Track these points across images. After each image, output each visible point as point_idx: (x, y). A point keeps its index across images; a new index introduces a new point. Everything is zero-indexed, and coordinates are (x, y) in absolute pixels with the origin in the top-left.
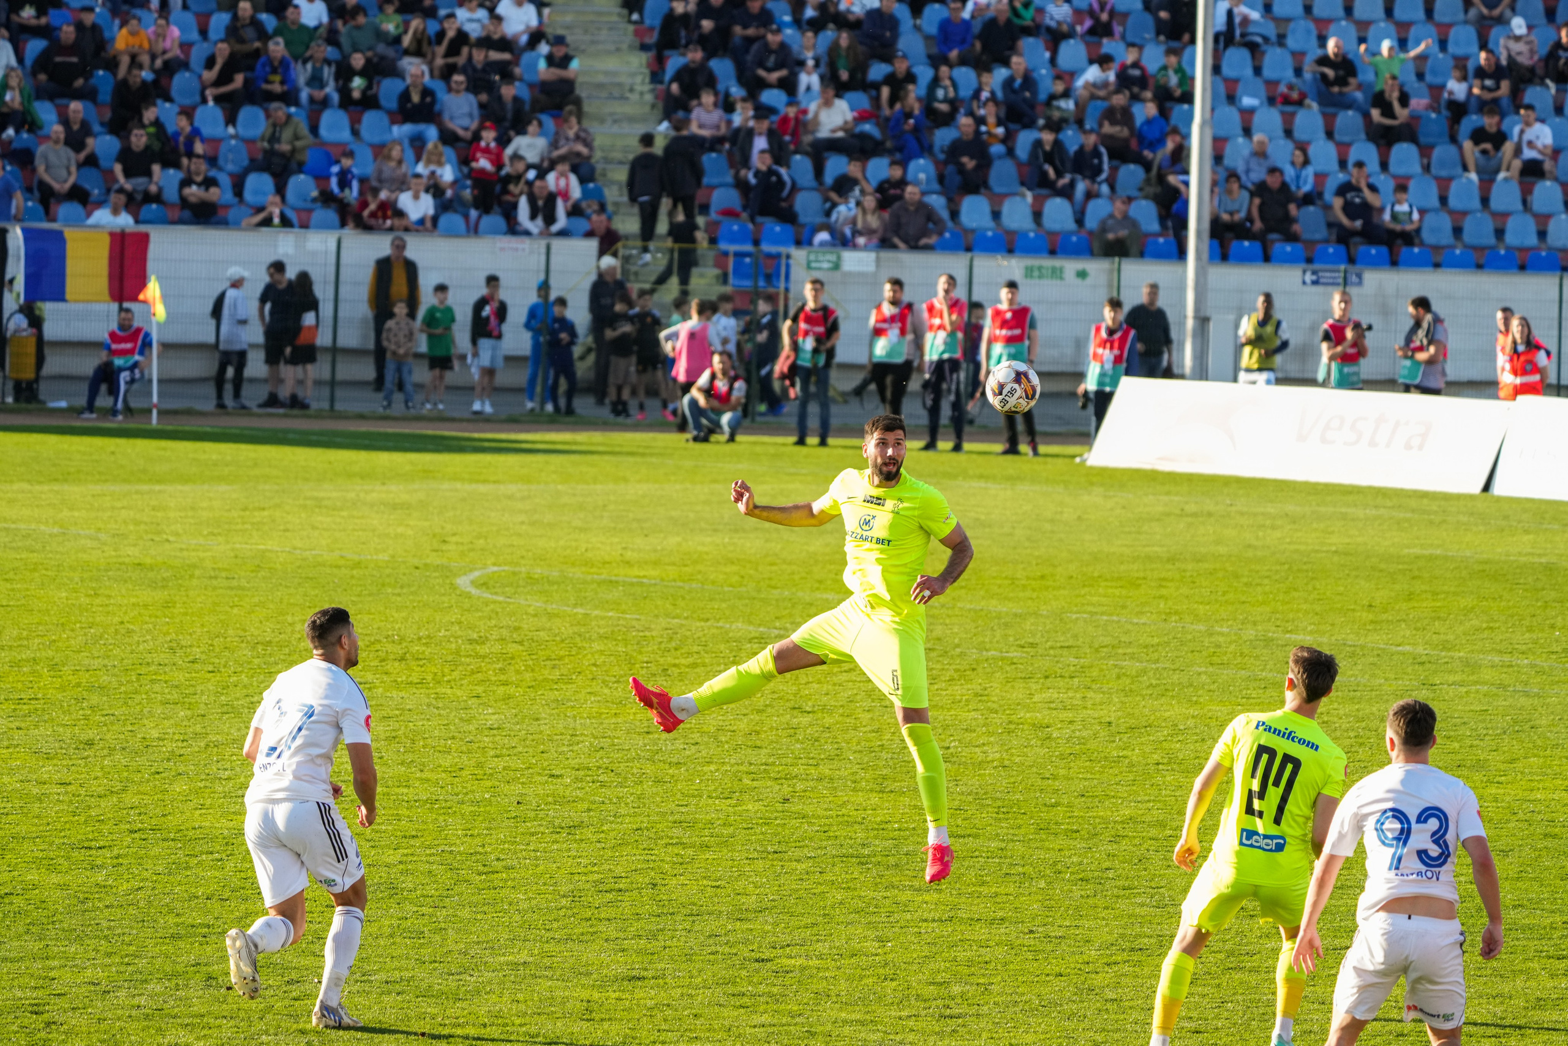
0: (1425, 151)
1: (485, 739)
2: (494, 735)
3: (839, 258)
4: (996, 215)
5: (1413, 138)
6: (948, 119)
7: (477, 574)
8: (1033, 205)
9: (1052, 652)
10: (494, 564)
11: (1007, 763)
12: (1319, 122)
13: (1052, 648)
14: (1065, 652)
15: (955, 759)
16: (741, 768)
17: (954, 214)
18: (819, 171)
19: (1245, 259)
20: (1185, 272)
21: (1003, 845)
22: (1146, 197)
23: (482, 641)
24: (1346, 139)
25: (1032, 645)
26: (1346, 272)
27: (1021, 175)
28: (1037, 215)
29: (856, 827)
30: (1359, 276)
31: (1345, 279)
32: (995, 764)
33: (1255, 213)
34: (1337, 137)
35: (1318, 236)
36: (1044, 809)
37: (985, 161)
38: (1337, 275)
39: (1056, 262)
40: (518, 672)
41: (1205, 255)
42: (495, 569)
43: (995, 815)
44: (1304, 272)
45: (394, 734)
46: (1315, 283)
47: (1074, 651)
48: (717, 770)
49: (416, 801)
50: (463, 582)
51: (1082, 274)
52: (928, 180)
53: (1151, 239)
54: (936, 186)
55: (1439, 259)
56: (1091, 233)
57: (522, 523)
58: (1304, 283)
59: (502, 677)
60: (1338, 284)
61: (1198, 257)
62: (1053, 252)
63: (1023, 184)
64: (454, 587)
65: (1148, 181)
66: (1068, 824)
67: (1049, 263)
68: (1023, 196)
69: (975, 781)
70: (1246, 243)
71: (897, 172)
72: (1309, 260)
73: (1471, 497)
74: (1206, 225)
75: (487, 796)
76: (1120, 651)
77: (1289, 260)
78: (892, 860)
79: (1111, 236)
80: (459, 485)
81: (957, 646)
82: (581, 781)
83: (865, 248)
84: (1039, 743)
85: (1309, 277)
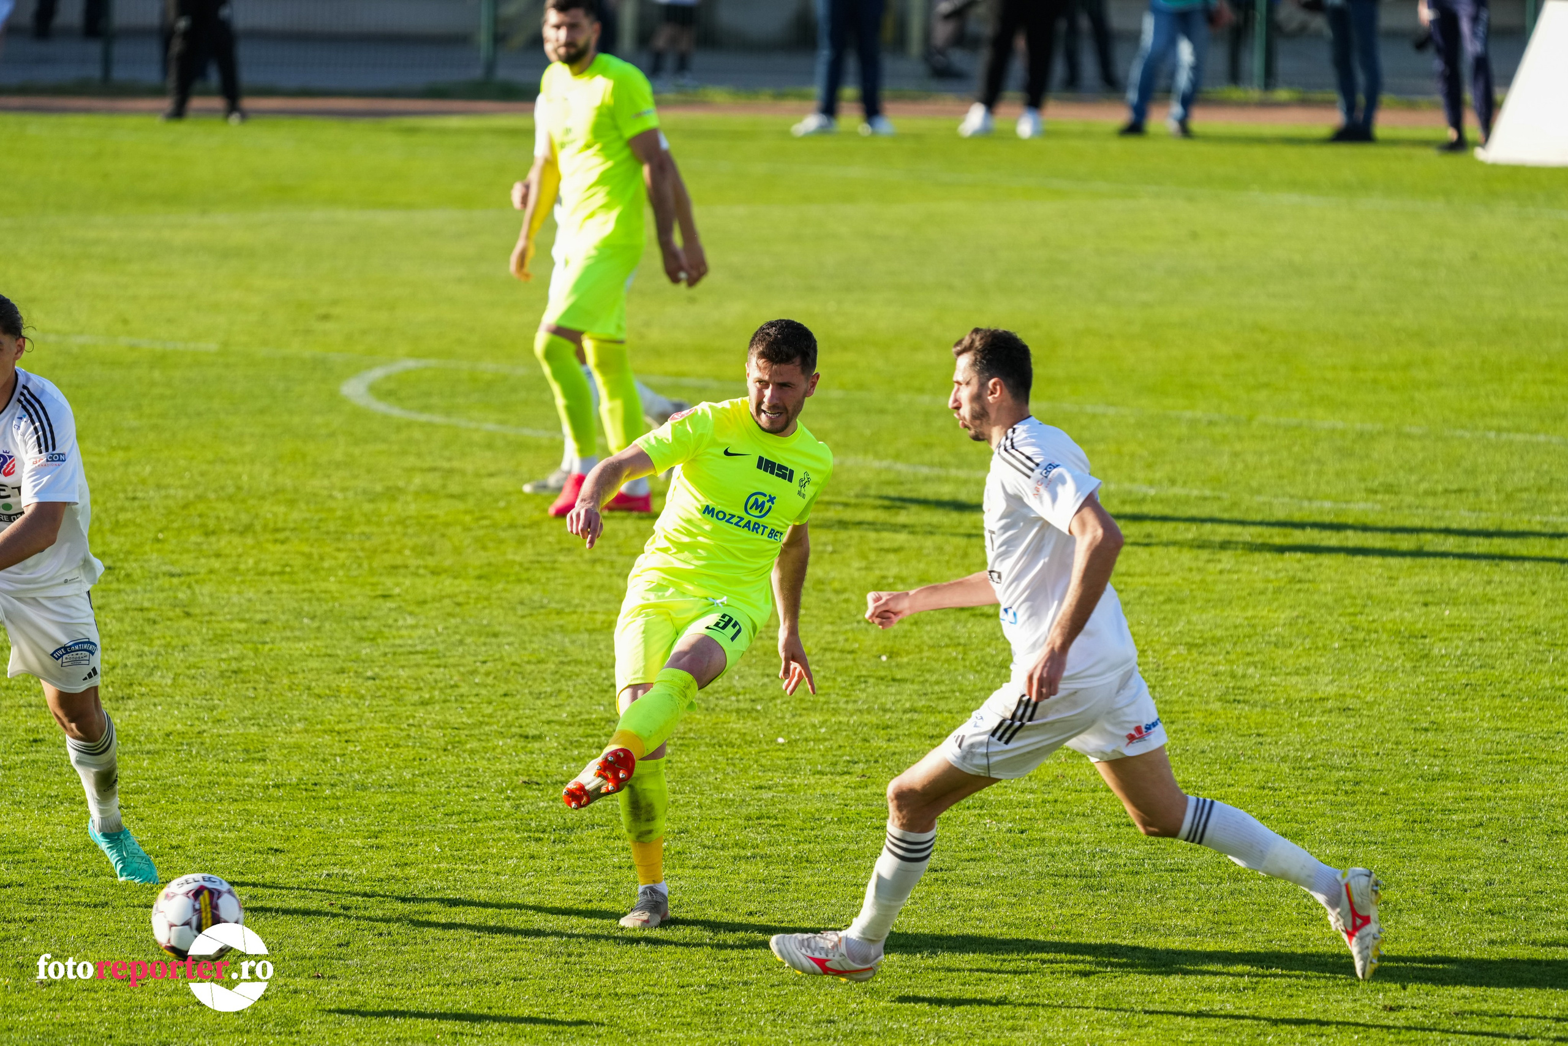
1: (401, 672)
2: (418, 666)
7: (377, 373)
10: (410, 355)
11: (1350, 702)
13: (1432, 493)
15: (1256, 696)
16: (867, 718)
21: (1346, 851)
23: (392, 494)
29: (1078, 823)
32: (1329, 704)
36: (1421, 783)
40: (457, 551)
42: (411, 363)
43: (1331, 797)
45: (234, 665)
48: (823, 723)
49: (277, 786)
50: (354, 389)
57: (460, 280)
59: (431, 561)
64: (335, 402)
66: (1464, 811)
69: (1295, 736)
75: (407, 775)
78: (1145, 882)
80: (341, 214)
82: (579, 745)
84: (1409, 665)
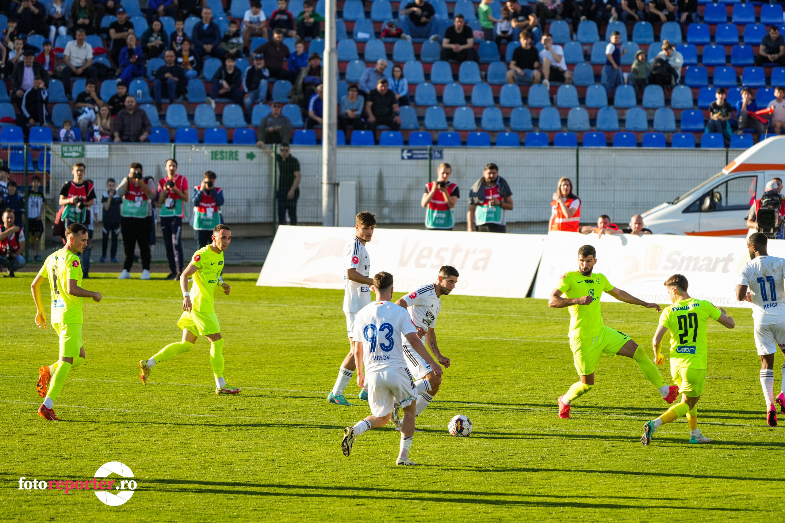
0: (483, 66)
3: (83, 149)
4: (191, 117)
5: (476, 59)
6: (157, 52)
8: (216, 110)
9: (234, 413)
12: (411, 48)
13: (235, 410)
14: (242, 413)
17: (162, 117)
18: (68, 90)
19: (362, 143)
20: (321, 153)
22: (293, 103)
24: (429, 59)
25: (219, 409)
26: (431, 150)
27: (207, 89)
28: (219, 116)
30: (441, 152)
31: (431, 155)
33: (369, 110)
34: (423, 58)
35: (411, 126)
37: (183, 81)
38: (425, 152)
39: (233, 148)
41: (335, 141)
44: (403, 151)
46: (410, 158)
47: (248, 412)
51: (251, 156)
52: (144, 94)
53: (297, 131)
54: (150, 99)
55: (494, 140)
56: (256, 128)
58: (403, 158)
60: (426, 158)
61: (330, 143)
62: (230, 142)
63: (208, 95)
65: (295, 90)
67: (227, 149)
68: (209, 103)
70: (363, 132)
71: (123, 90)
72: (406, 143)
73: (519, 300)
74: (335, 120)
76: (280, 411)
77: (392, 143)
79: (271, 129)
81: (169, 411)
83: (101, 142)
84: (225, 475)
85: (406, 154)
